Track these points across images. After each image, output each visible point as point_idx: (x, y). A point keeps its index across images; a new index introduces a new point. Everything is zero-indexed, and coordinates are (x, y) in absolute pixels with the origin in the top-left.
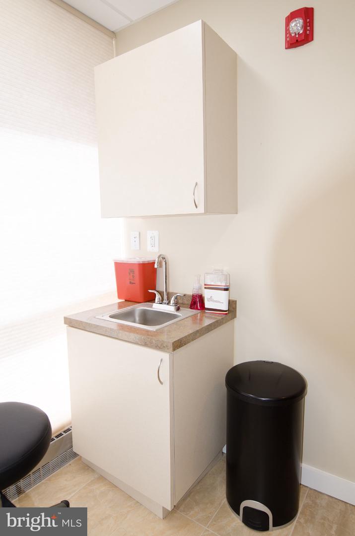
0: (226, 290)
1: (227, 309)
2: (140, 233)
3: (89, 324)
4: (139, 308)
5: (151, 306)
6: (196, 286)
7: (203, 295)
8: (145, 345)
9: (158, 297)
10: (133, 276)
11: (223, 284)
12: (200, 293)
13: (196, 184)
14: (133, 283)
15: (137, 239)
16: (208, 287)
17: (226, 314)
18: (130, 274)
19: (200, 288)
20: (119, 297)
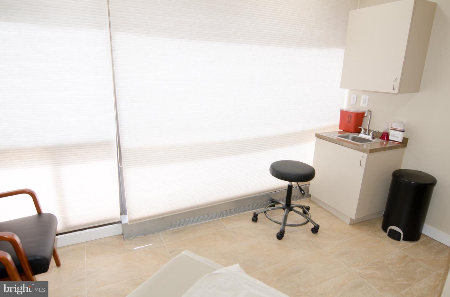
0: (403, 131)
1: (401, 141)
2: (357, 96)
3: (329, 138)
4: (352, 135)
5: (358, 135)
6: (386, 128)
7: (389, 133)
8: (356, 149)
9: (363, 131)
10: (351, 119)
11: (402, 129)
12: (387, 131)
13: (396, 79)
14: (349, 122)
15: (355, 99)
16: (393, 129)
17: (400, 144)
18: (349, 117)
19: (388, 129)
20: (340, 129)
